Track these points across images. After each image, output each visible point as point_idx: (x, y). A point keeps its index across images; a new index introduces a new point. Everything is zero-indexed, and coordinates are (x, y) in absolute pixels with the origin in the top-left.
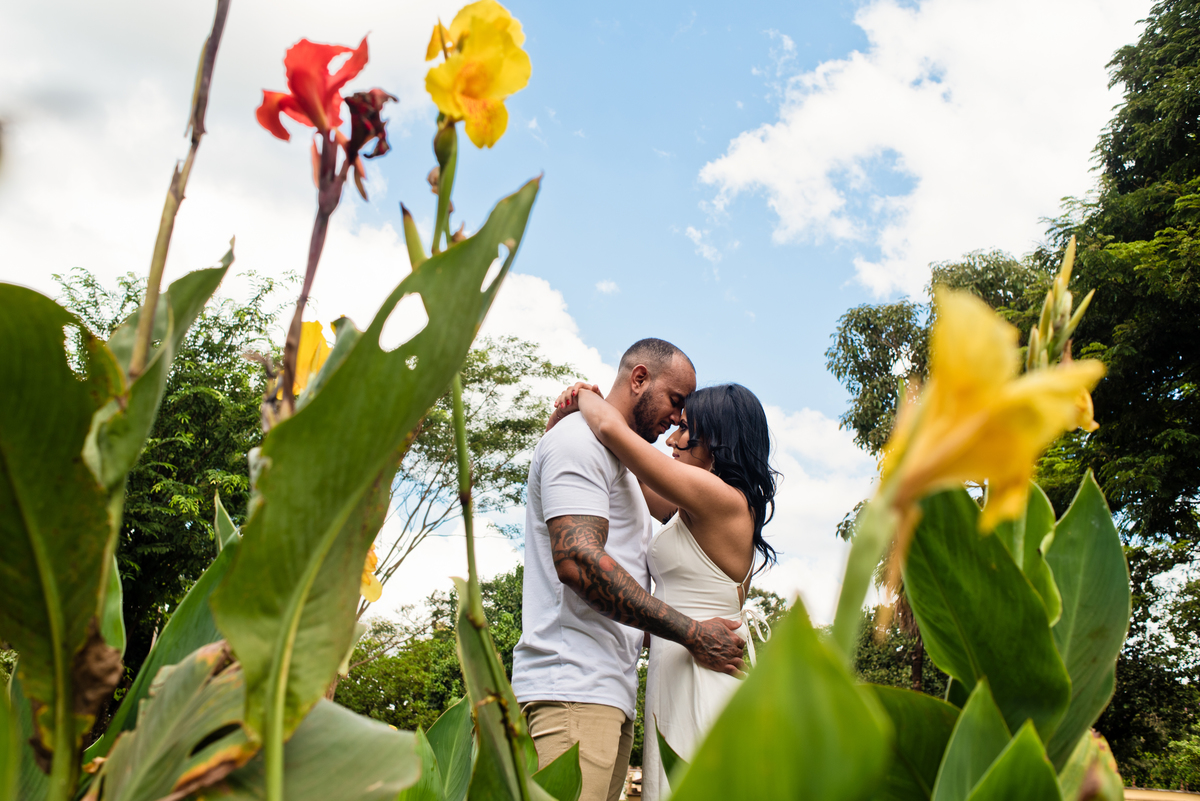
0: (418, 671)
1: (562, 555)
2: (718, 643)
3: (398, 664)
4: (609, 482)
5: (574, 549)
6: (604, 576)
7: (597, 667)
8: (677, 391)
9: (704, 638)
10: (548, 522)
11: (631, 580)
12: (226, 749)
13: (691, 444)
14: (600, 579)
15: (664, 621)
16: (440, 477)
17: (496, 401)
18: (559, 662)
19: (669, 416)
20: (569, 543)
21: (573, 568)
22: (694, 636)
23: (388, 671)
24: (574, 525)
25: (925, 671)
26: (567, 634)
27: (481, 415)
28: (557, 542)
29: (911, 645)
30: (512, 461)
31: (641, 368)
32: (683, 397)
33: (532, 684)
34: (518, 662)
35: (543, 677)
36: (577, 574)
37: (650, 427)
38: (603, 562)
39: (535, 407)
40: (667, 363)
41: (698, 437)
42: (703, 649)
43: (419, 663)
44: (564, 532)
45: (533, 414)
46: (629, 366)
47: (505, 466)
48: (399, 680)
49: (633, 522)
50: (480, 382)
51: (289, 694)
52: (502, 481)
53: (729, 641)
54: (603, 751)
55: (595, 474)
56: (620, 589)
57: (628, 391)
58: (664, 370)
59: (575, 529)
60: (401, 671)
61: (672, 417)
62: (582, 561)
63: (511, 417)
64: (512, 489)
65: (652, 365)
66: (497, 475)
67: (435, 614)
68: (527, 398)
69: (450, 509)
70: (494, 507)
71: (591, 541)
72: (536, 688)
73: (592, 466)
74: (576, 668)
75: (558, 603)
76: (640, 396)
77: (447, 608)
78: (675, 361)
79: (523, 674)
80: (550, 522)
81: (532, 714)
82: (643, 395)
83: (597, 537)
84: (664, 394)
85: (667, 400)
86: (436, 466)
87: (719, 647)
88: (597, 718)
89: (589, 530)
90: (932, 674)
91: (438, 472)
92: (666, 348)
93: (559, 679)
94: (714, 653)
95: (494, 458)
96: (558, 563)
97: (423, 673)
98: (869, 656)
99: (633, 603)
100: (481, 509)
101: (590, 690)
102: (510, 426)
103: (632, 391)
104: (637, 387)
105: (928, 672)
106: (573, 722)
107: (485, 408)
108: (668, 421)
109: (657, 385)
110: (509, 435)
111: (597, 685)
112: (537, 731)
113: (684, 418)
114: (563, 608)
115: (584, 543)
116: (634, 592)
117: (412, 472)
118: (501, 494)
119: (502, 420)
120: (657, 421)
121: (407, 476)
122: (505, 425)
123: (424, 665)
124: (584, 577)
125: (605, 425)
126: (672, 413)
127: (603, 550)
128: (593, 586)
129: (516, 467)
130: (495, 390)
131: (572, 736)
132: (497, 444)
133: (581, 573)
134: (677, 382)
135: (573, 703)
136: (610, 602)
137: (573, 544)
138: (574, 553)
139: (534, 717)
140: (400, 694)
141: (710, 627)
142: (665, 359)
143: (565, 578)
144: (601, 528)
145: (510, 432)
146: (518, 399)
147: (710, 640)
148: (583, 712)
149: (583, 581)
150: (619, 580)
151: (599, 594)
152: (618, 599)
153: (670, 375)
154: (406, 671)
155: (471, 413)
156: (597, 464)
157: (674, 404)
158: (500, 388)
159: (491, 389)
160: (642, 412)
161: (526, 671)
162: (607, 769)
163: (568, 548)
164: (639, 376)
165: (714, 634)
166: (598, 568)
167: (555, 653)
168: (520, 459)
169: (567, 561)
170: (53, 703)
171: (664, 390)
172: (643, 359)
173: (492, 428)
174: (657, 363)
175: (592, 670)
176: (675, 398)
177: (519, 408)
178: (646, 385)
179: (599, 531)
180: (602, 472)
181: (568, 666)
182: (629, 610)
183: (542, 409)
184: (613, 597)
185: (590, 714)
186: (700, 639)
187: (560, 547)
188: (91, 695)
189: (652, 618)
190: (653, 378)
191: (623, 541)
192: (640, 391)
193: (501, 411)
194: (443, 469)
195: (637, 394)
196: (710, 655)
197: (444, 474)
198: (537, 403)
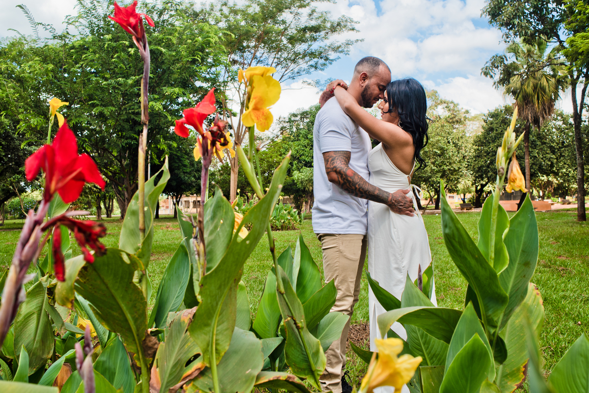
0: (277, 157)
1: (329, 170)
2: (402, 202)
3: (266, 154)
4: (351, 133)
5: (335, 167)
6: (349, 179)
7: (350, 218)
8: (382, 84)
9: (395, 201)
10: (323, 153)
11: (361, 178)
12: (197, 364)
13: (390, 111)
14: (347, 180)
15: (377, 196)
16: (276, 60)
17: (299, 17)
18: (332, 216)
19: (378, 96)
20: (332, 164)
21: (335, 176)
22: (391, 201)
23: (262, 158)
24: (335, 156)
25: (531, 137)
26: (334, 203)
27: (292, 26)
28: (327, 164)
29: (523, 124)
30: (311, 48)
31: (364, 73)
32: (385, 85)
33: (321, 226)
34: (314, 215)
35: (326, 223)
36: (337, 178)
37: (369, 101)
38: (349, 173)
39: (320, 17)
40: (377, 70)
41: (393, 108)
42: (395, 206)
43: (277, 152)
44: (330, 159)
45: (319, 22)
46: (359, 72)
47: (308, 51)
48: (268, 162)
49: (363, 150)
50: (290, 8)
51: (216, 349)
52: (307, 58)
53: (407, 201)
54: (354, 254)
55: (344, 130)
56: (357, 184)
57: (358, 85)
58: (375, 74)
59: (335, 157)
60: (269, 157)
61: (380, 96)
62: (339, 173)
63: (307, 25)
64: (312, 62)
65: (369, 72)
66: (305, 56)
67: (282, 129)
68: (315, 14)
69: (283, 76)
70: (304, 72)
71: (342, 163)
72: (323, 228)
73: (343, 127)
74: (340, 219)
75: (330, 189)
76: (364, 87)
77: (287, 125)
78: (381, 68)
79: (317, 221)
80: (324, 153)
81: (322, 238)
82: (366, 87)
83: (345, 161)
84: (375, 86)
85: (377, 89)
86: (273, 55)
87: (402, 204)
88: (351, 240)
89: (342, 158)
90: (534, 138)
91: (275, 58)
92: (376, 62)
93: (333, 224)
94: (400, 207)
95: (301, 48)
96: (328, 173)
97: (279, 157)
98: (502, 131)
99: (363, 189)
100: (298, 74)
101: (347, 228)
102: (308, 30)
103: (360, 85)
104: (362, 83)
105: (533, 137)
106: (340, 242)
107: (294, 22)
108: (378, 98)
109: (372, 82)
110: (308, 35)
111: (350, 226)
112: (325, 246)
113: (386, 96)
114: (333, 192)
115: (339, 164)
116: (363, 184)
117: (261, 59)
118: (307, 65)
119: (303, 27)
120: (372, 98)
121: (259, 61)
122: (305, 30)
123: (279, 153)
124: (340, 179)
125: (347, 104)
126: (380, 94)
127: (348, 167)
128: (345, 183)
129: (313, 51)
130: (298, 11)
131: (340, 249)
132: (303, 40)
133: (338, 178)
134: (382, 79)
135: (340, 234)
136: (353, 189)
137: (334, 165)
138: (335, 169)
139: (323, 240)
140: (269, 168)
141: (398, 195)
142: (376, 68)
143: (331, 180)
144: (347, 156)
145: (308, 32)
146: (310, 15)
147: (399, 202)
148: (345, 238)
149: (339, 181)
150: (356, 180)
151: (348, 187)
152: (356, 188)
153: (378, 76)
154: (271, 157)
155: (288, 25)
156: (345, 126)
157: (380, 90)
158: (301, 10)
159: (296, 11)
160: (365, 95)
161: (318, 219)
162: (357, 261)
163: (332, 167)
164: (363, 77)
165: (400, 199)
166: (346, 175)
167: (330, 212)
168: (315, 46)
169: (332, 173)
170: (138, 353)
171: (376, 84)
172: (365, 68)
173: (299, 31)
174: (372, 70)
175: (347, 219)
176: (381, 87)
177: (312, 19)
178: (367, 82)
179: (346, 158)
180: (347, 129)
181: (337, 218)
182: (361, 193)
183: (324, 18)
184: (353, 187)
185: (348, 238)
186: (394, 202)
187: (328, 166)
188: (150, 352)
189: (372, 195)
190: (370, 78)
191: (359, 159)
192: (364, 85)
193: (302, 22)
194: (277, 56)
195: (363, 86)
196: (399, 208)
197: (278, 58)
198: (321, 15)
